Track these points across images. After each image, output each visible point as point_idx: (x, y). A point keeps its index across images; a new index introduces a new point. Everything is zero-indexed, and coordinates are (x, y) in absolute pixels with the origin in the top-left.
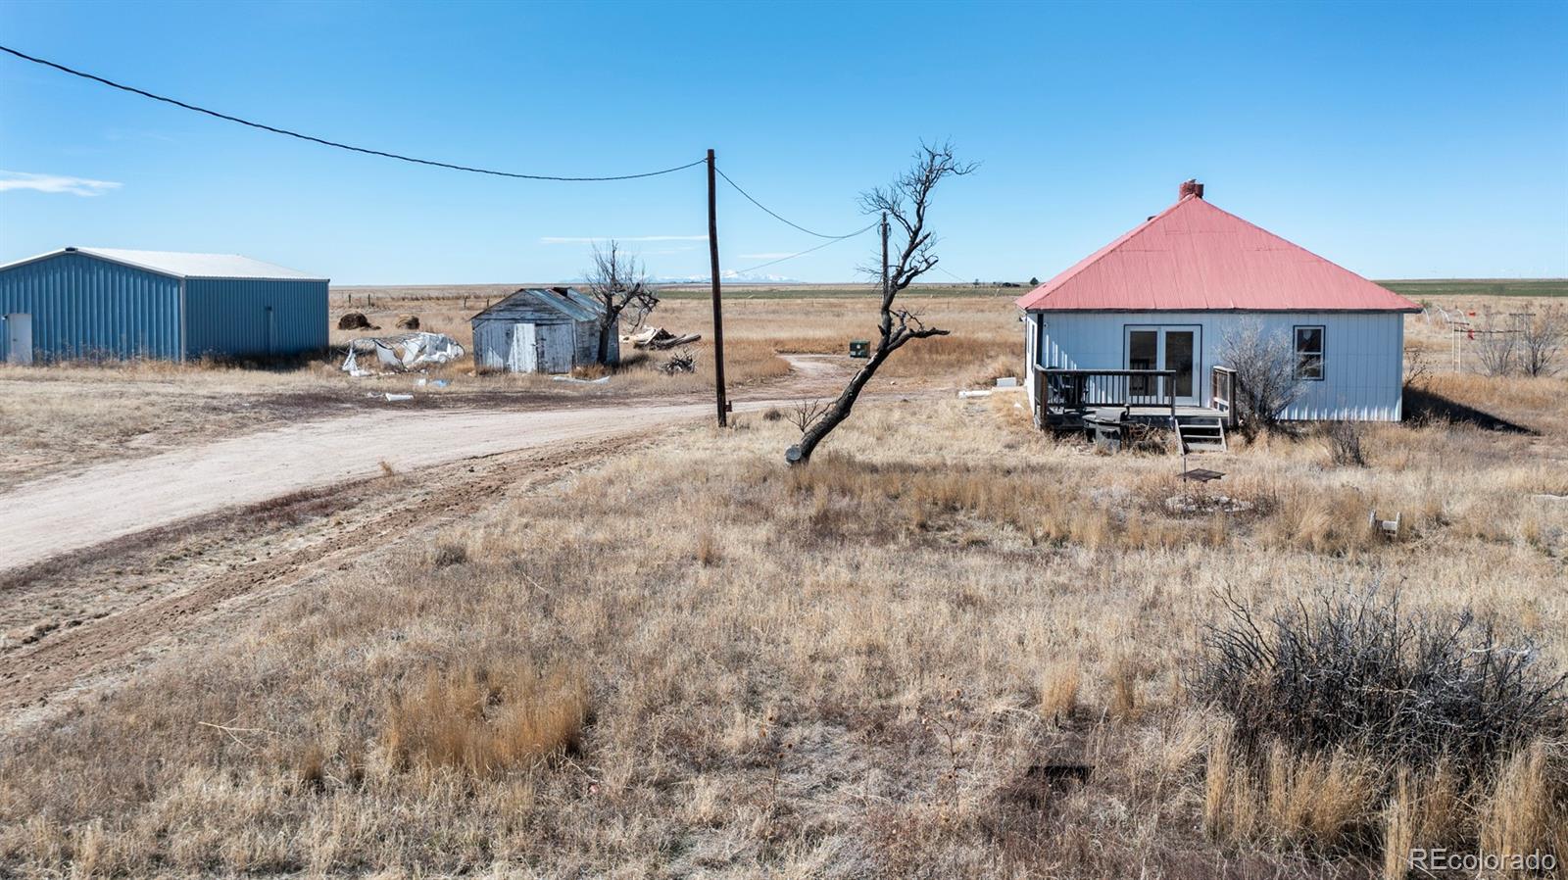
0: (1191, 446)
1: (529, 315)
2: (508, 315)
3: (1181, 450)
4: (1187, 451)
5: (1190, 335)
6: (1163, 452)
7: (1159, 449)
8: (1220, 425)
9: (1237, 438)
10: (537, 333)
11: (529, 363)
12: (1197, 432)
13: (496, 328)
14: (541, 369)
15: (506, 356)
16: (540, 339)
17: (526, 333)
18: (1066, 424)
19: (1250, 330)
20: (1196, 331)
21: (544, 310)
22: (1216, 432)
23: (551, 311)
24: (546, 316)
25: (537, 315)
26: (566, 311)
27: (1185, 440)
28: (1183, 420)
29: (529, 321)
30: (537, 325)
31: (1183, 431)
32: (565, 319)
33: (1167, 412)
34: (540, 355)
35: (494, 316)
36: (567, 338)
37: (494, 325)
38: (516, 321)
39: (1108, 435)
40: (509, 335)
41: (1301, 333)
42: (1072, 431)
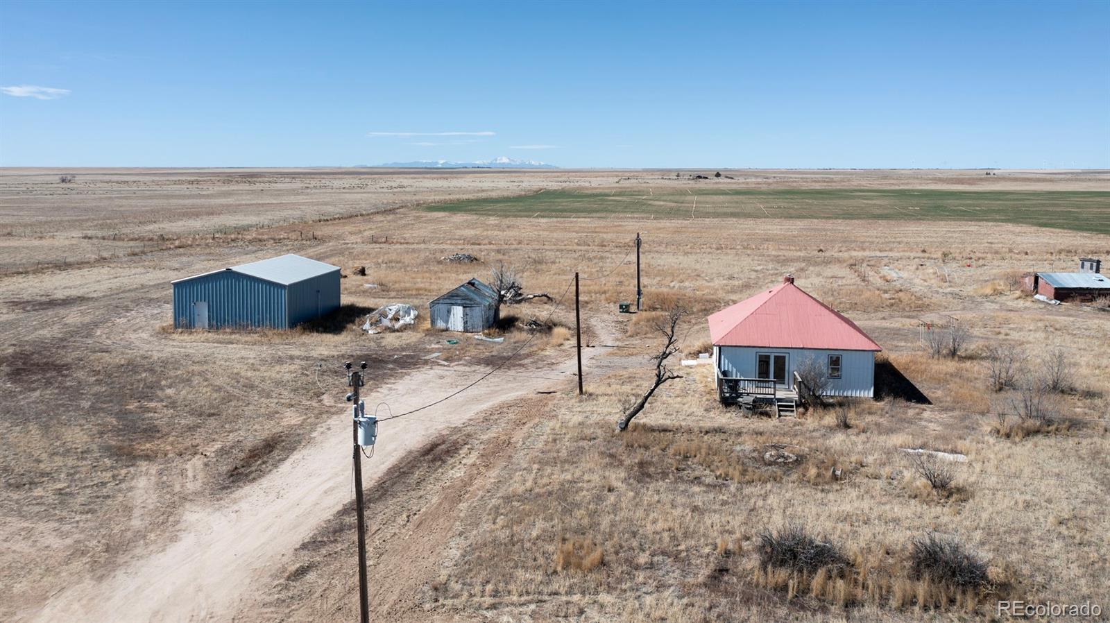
0: (782, 413)
1: (459, 302)
2: (448, 301)
3: (777, 416)
4: (780, 416)
5: (784, 357)
6: (770, 417)
7: (768, 415)
8: (794, 404)
9: (801, 410)
10: (464, 311)
11: (460, 327)
12: (785, 406)
13: (442, 308)
14: (466, 330)
15: (447, 322)
16: (465, 314)
17: (458, 311)
18: (730, 401)
19: (810, 357)
20: (787, 355)
21: (467, 299)
22: (792, 406)
23: (471, 300)
24: (468, 302)
25: (464, 301)
26: (478, 300)
27: (779, 411)
28: (779, 400)
29: (459, 305)
30: (464, 307)
31: (779, 406)
32: (478, 304)
33: (773, 396)
34: (466, 323)
35: (441, 301)
36: (480, 314)
37: (441, 306)
38: (453, 304)
39: (747, 408)
40: (449, 312)
41: (831, 358)
42: (733, 404)
